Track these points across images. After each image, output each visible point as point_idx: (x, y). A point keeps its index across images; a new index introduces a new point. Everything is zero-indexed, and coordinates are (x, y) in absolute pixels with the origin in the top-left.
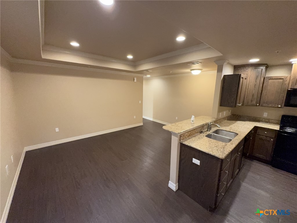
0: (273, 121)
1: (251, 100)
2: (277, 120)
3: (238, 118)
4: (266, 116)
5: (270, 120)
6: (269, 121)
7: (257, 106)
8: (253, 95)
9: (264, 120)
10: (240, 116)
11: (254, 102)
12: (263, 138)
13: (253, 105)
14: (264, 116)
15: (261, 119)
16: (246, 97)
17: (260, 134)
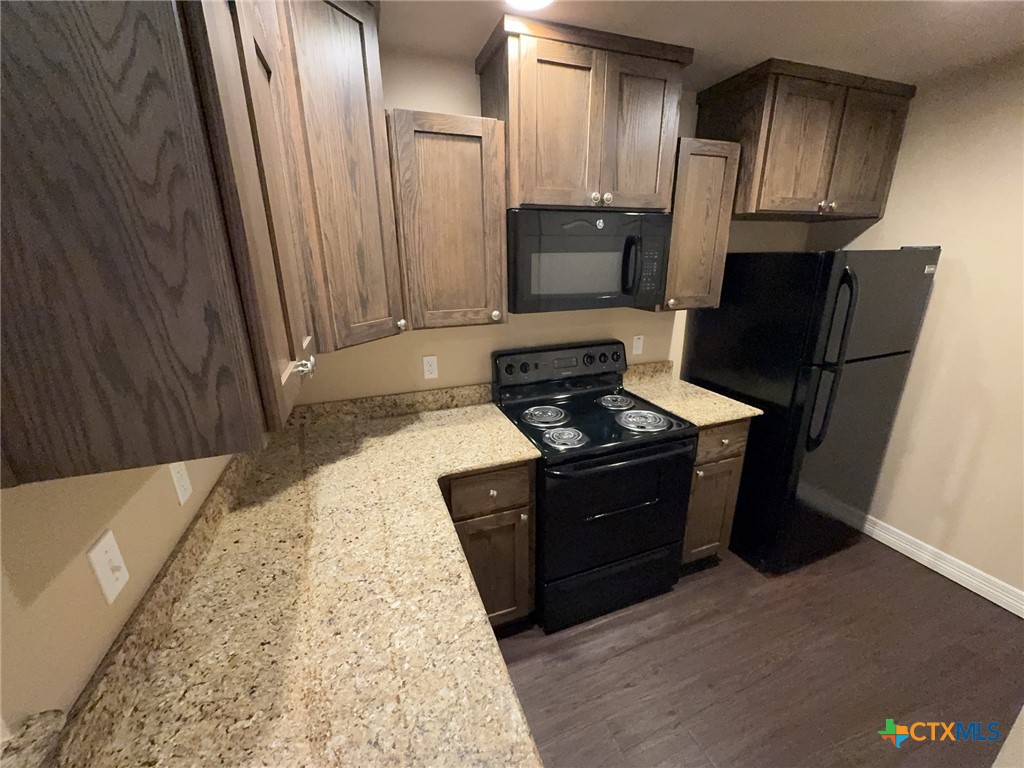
0: (465, 392)
1: (361, 295)
2: (479, 385)
3: (302, 426)
4: (435, 375)
5: (455, 392)
6: (453, 398)
7: (398, 330)
8: (360, 254)
9: (430, 398)
10: (309, 407)
11: (379, 312)
12: (488, 528)
13: (379, 333)
14: (427, 376)
15: (419, 397)
16: (319, 276)
17: (471, 513)
